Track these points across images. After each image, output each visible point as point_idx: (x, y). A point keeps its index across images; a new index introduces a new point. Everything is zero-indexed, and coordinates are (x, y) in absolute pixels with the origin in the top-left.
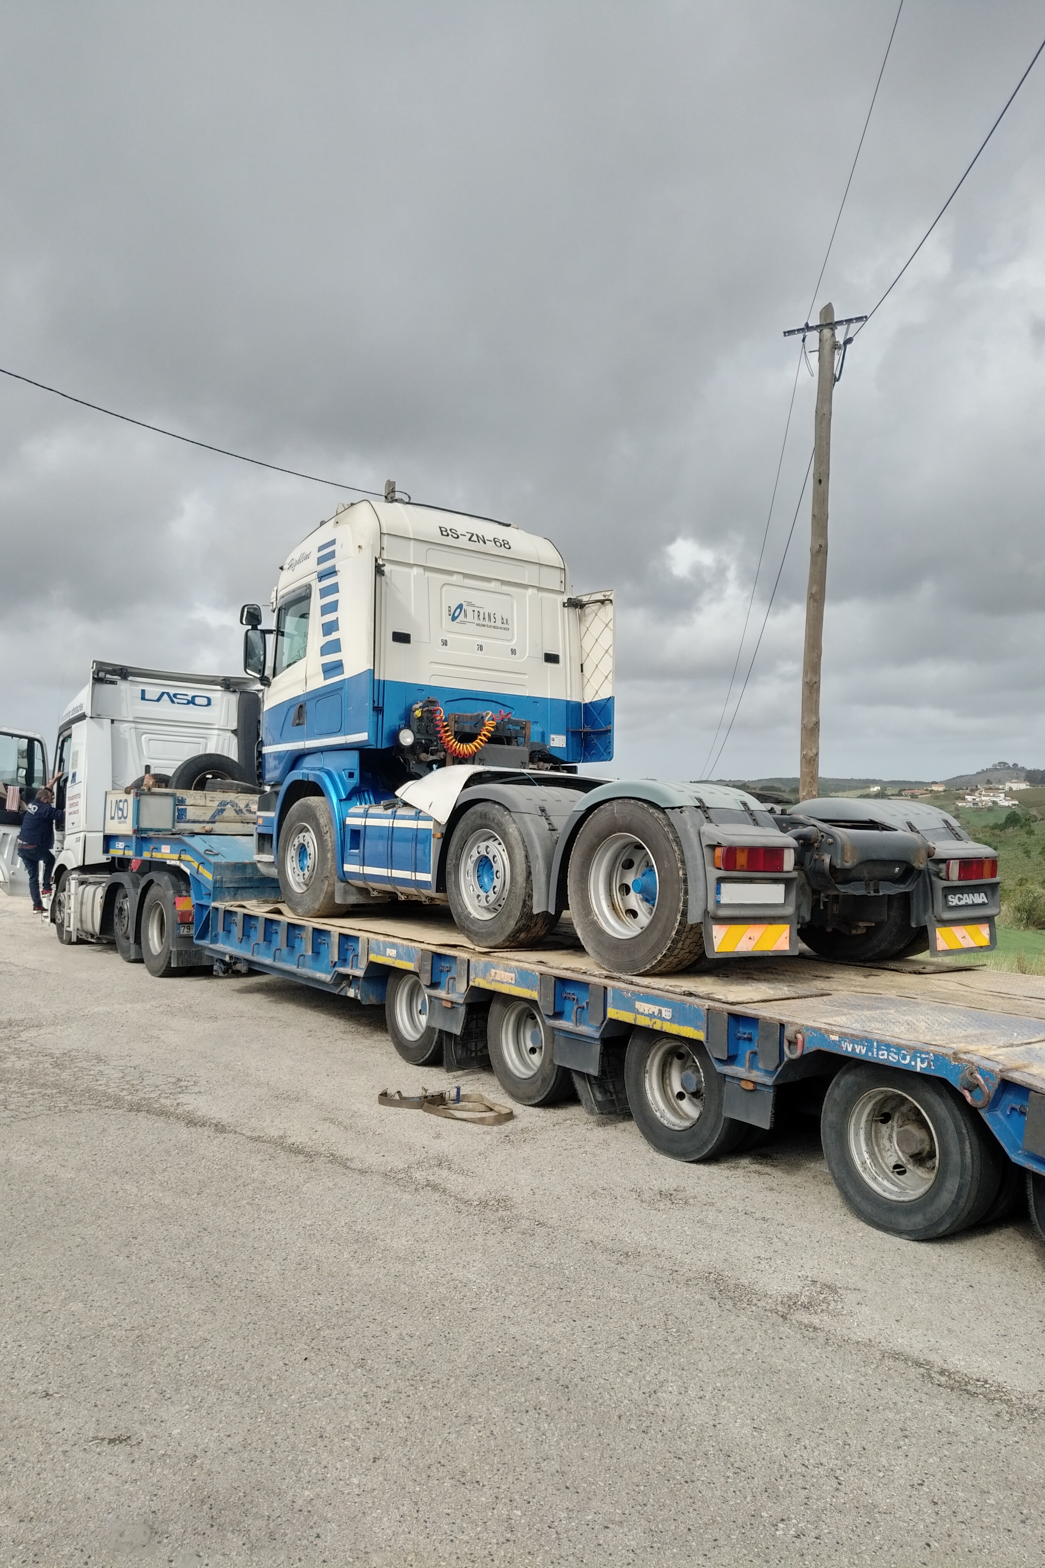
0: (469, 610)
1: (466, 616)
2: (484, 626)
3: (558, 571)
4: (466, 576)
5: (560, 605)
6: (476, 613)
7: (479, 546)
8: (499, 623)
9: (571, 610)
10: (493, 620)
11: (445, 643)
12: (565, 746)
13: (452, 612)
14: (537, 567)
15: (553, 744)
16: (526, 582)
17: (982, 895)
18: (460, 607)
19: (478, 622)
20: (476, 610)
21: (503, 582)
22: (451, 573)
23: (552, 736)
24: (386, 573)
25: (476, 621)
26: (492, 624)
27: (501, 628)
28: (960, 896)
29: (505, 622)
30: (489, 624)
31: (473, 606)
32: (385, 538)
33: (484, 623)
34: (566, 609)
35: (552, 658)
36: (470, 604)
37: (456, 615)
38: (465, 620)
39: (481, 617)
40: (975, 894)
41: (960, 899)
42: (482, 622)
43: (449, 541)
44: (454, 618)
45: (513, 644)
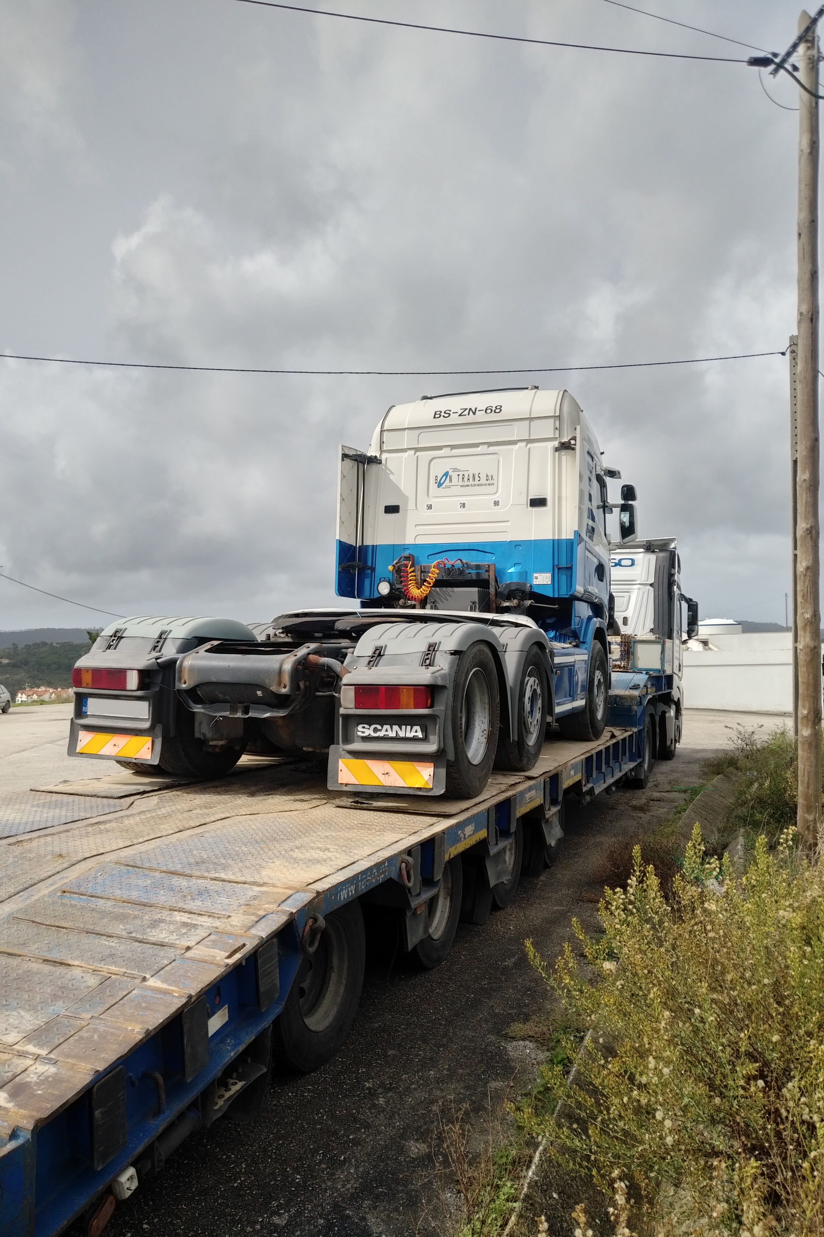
0: (454, 475)
1: (451, 480)
2: (468, 486)
3: (552, 420)
4: (453, 447)
5: (550, 451)
6: (461, 477)
7: (471, 418)
8: (483, 481)
9: (563, 452)
10: (477, 478)
11: (430, 507)
12: (550, 583)
13: (438, 480)
14: (527, 422)
15: (535, 582)
16: (515, 438)
17: (418, 728)
18: (446, 474)
19: (463, 484)
20: (461, 473)
21: (490, 444)
22: (439, 448)
23: (535, 575)
24: (383, 462)
25: (461, 483)
26: (477, 482)
27: (485, 485)
28: (379, 727)
29: (490, 478)
30: (473, 483)
31: (459, 470)
32: (385, 433)
33: (468, 483)
34: (557, 453)
35: (538, 502)
36: (455, 470)
37: (442, 482)
38: (450, 484)
39: (466, 479)
40: (404, 727)
41: (376, 730)
42: (466, 483)
43: (442, 421)
44: (440, 485)
45: (495, 498)
